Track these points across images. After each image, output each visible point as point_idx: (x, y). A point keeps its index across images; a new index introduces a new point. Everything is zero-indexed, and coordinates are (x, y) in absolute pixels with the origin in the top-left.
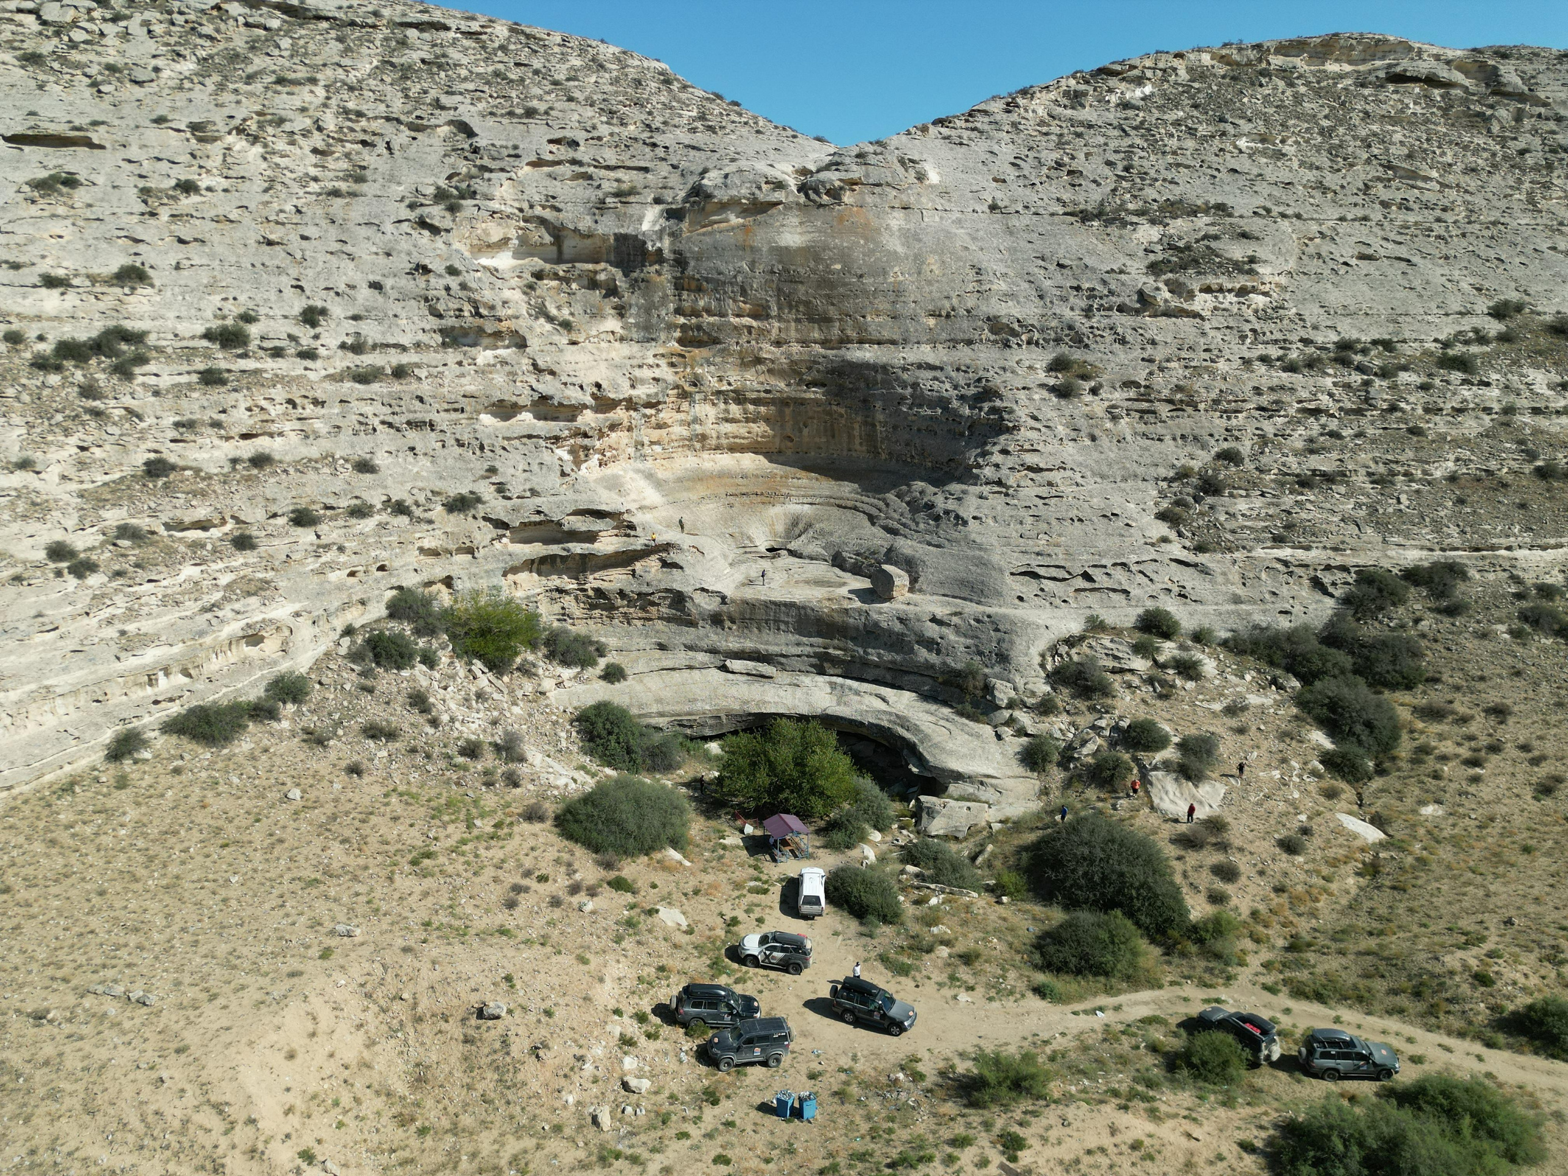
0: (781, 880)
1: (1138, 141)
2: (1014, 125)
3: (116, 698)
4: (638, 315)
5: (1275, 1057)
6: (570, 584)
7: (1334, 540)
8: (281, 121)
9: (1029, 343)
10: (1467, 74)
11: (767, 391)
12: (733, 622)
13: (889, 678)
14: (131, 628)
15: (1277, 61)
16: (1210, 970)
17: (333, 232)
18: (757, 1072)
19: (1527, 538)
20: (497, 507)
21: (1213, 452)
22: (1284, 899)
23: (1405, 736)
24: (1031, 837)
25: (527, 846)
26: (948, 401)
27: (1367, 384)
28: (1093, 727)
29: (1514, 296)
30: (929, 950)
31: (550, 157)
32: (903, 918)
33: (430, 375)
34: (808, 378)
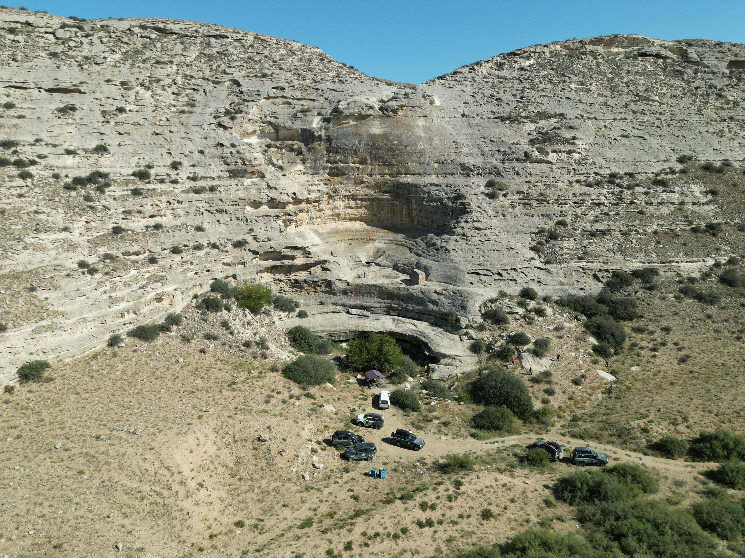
0: (372, 395)
1: (527, 85)
2: (473, 78)
3: (109, 323)
4: (311, 163)
5: (561, 457)
6: (284, 278)
7: (603, 259)
8: (159, 81)
9: (478, 174)
10: (674, 53)
11: (366, 195)
12: (352, 293)
13: (417, 316)
14: (113, 295)
15: (589, 47)
16: (540, 428)
17: (183, 129)
18: (363, 463)
19: (685, 258)
20: (254, 245)
21: (555, 222)
22: (572, 402)
23: (627, 339)
24: (473, 379)
25: (272, 381)
26: (443, 200)
27: (621, 192)
28: (500, 336)
29: (688, 153)
30: (431, 421)
31: (273, 95)
32: (421, 409)
33: (225, 190)
34: (383, 189)
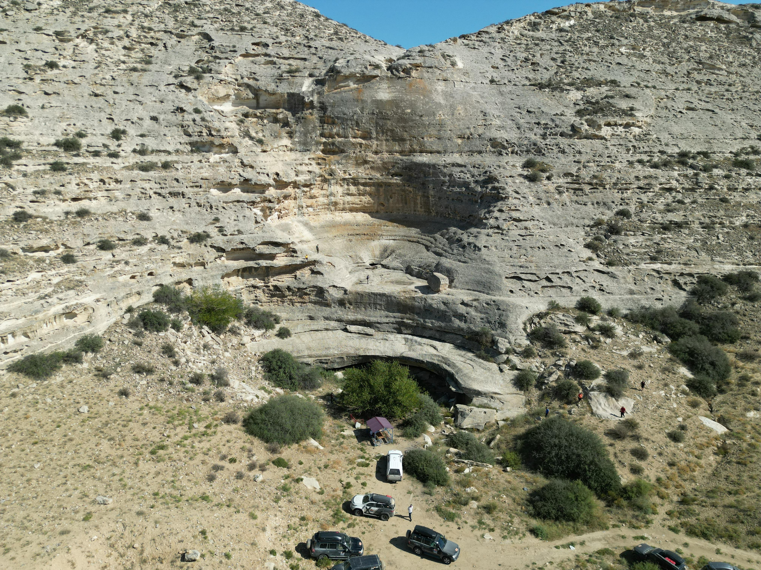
0: (377, 457)
1: (568, 48)
2: (502, 39)
4: (300, 137)
6: (259, 283)
7: (684, 259)
8: (107, 32)
9: (512, 153)
10: (738, 16)
11: (370, 179)
12: (351, 304)
13: (437, 336)
15: (638, 9)
16: (636, 517)
17: (132, 90)
20: (219, 240)
21: (614, 211)
22: (674, 470)
23: (733, 371)
24: (521, 430)
25: (225, 439)
26: (469, 184)
27: (696, 175)
28: (555, 365)
30: (466, 504)
31: (253, 52)
32: (449, 482)
33: (183, 167)
34: (392, 171)
